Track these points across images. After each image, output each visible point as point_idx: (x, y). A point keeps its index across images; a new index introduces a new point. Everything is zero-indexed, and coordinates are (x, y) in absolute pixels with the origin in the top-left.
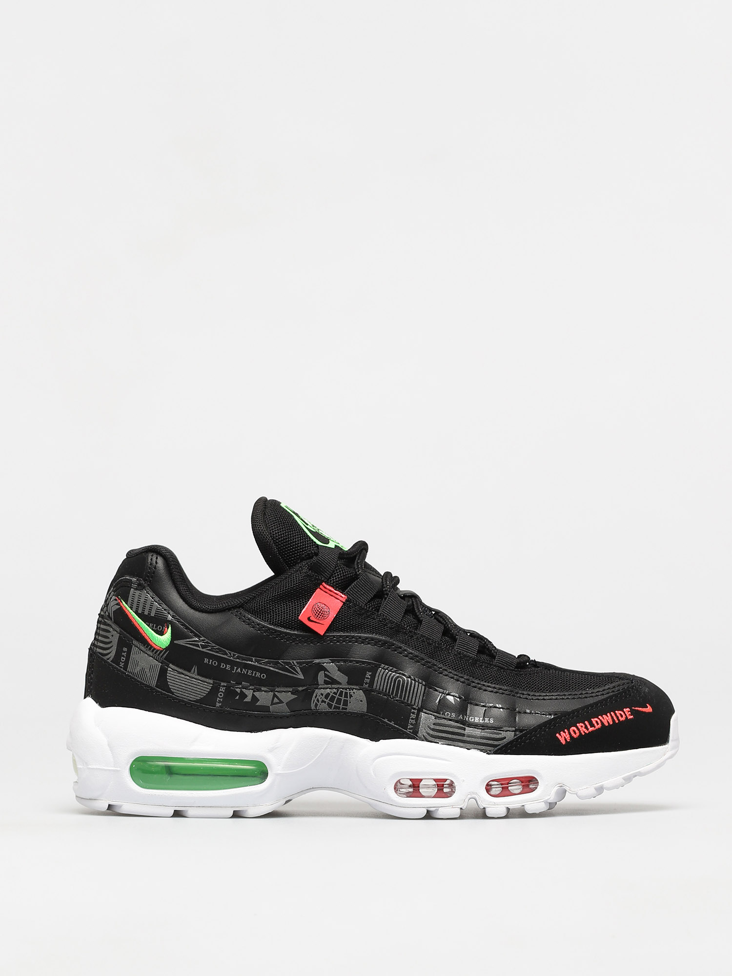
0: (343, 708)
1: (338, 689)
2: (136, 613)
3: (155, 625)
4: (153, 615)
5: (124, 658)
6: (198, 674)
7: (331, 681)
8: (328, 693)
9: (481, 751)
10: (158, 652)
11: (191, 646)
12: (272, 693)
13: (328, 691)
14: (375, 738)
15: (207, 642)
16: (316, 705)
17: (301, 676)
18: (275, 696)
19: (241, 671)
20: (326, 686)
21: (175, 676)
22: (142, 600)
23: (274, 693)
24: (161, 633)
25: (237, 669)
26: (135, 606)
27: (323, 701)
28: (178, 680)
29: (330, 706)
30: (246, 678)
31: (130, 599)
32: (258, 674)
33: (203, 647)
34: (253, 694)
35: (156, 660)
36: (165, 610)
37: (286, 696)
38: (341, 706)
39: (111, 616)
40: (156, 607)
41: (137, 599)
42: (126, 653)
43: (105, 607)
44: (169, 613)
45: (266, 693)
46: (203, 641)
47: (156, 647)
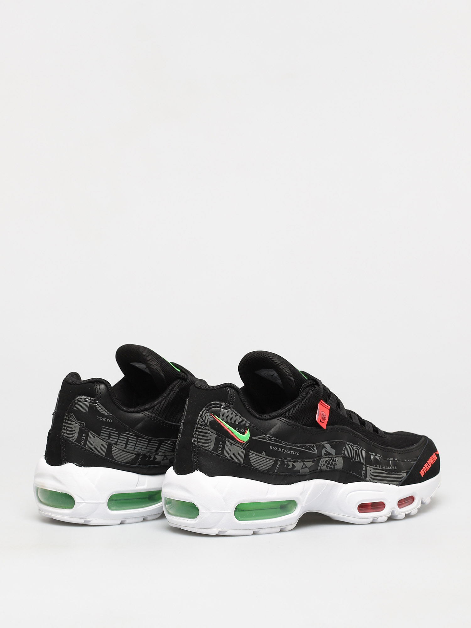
0: (333, 468)
1: (332, 458)
2: (226, 422)
3: (239, 429)
4: (237, 423)
5: (221, 448)
6: (266, 455)
7: (329, 454)
9: (395, 485)
10: (242, 444)
11: (262, 440)
12: (303, 463)
13: (327, 459)
14: (345, 482)
15: (271, 437)
16: (321, 467)
17: (316, 452)
18: (304, 464)
19: (288, 452)
20: (326, 456)
21: (253, 456)
22: (230, 415)
23: (304, 463)
24: (244, 433)
25: (286, 451)
26: (225, 419)
27: (324, 465)
28: (256, 459)
29: (327, 467)
30: (290, 455)
31: (221, 415)
32: (296, 453)
33: (269, 440)
34: (293, 464)
35: (242, 448)
36: (244, 420)
37: (309, 464)
38: (332, 467)
39: (207, 424)
40: (238, 419)
41: (226, 415)
42: (222, 446)
43: (200, 419)
44: (246, 422)
45: (299, 463)
46: (269, 437)
47: (240, 441)
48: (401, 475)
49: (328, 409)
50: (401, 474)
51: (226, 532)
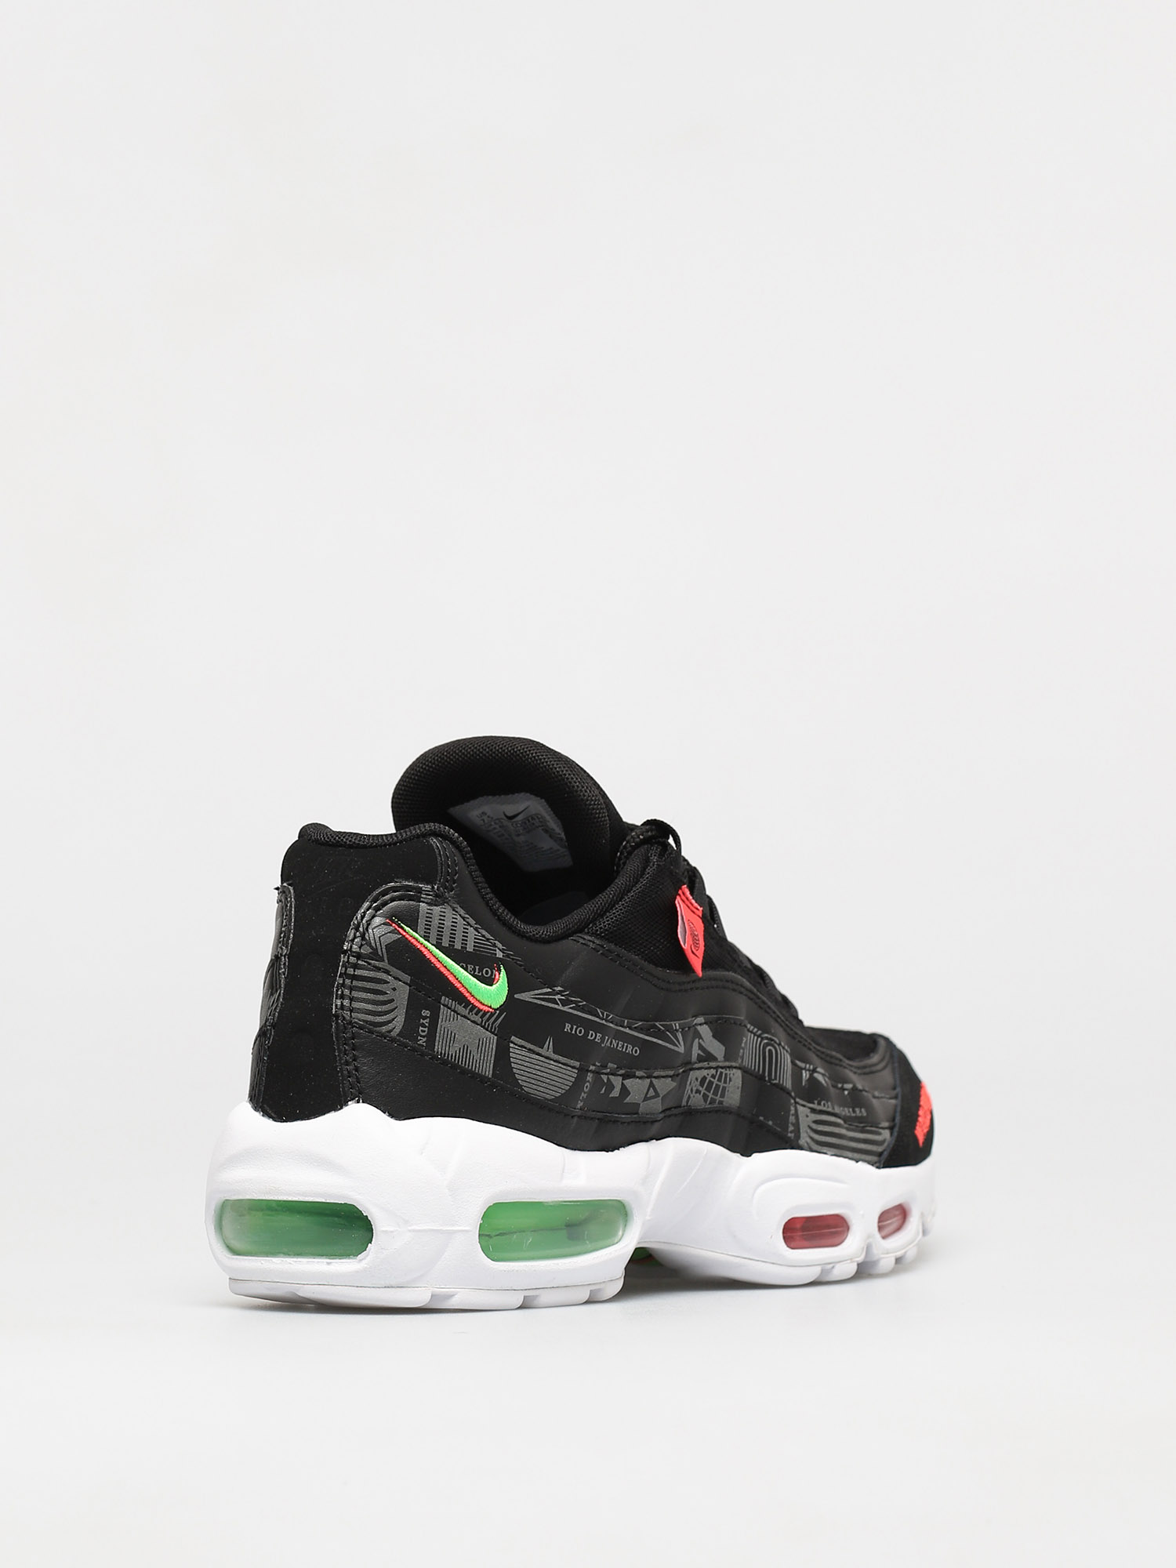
0: (719, 1102)
1: (716, 1068)
2: (438, 946)
3: (477, 967)
4: (470, 948)
5: (426, 1029)
6: (555, 1052)
7: (707, 1057)
8: (704, 1076)
9: (869, 1163)
10: (487, 1016)
11: (543, 1003)
12: (649, 1080)
13: (705, 1072)
14: (746, 1153)
15: (567, 995)
16: (689, 1097)
17: (681, 1049)
18: (651, 1085)
19: (611, 1043)
20: (700, 1065)
21: (519, 1052)
22: (448, 923)
23: (651, 1081)
24: (489, 981)
25: (607, 1041)
26: (433, 935)
27: (698, 1091)
28: (528, 1065)
29: (705, 1097)
30: (615, 1055)
31: (422, 922)
32: (630, 1048)
33: (563, 1003)
34: (622, 1083)
35: (487, 1030)
36: (488, 940)
37: (665, 1085)
38: (718, 1098)
39: (380, 953)
40: (471, 937)
41: (435, 922)
42: (428, 1020)
43: (355, 937)
44: (494, 945)
45: (640, 1081)
46: (560, 993)
47: (482, 1007)
48: (880, 1134)
49: (699, 916)
50: (881, 1130)
51: (452, 1296)
